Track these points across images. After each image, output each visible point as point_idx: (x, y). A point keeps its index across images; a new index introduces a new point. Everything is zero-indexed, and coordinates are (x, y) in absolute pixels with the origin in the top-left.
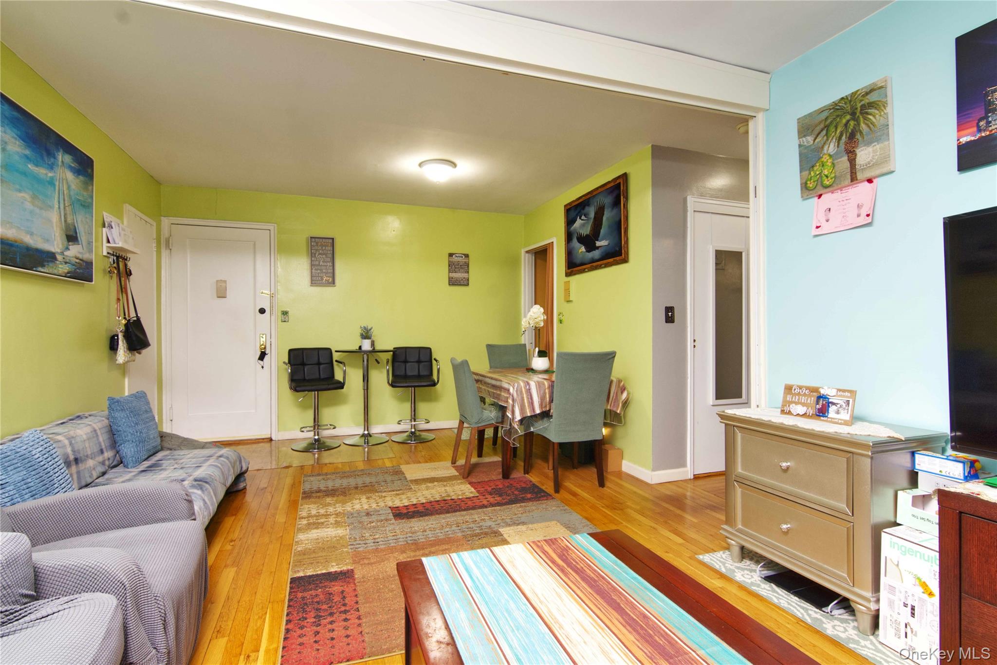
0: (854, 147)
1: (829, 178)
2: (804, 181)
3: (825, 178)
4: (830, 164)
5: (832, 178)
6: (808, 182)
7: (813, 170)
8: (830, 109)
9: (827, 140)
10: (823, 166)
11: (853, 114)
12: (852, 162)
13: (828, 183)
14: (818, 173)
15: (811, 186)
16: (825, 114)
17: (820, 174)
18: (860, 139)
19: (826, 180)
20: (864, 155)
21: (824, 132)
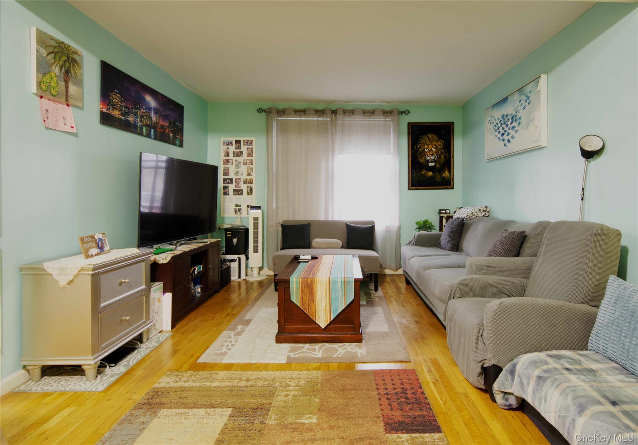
0: (68, 80)
1: (55, 90)
2: (39, 81)
3: (52, 88)
4: (55, 81)
5: (56, 91)
6: (42, 84)
7: (45, 77)
8: (57, 43)
9: (55, 62)
10: (51, 79)
11: (68, 58)
12: (67, 88)
13: (54, 93)
14: (48, 81)
15: (43, 87)
16: (54, 43)
17: (50, 83)
18: (71, 78)
19: (53, 90)
20: (72, 89)
21: (53, 55)
